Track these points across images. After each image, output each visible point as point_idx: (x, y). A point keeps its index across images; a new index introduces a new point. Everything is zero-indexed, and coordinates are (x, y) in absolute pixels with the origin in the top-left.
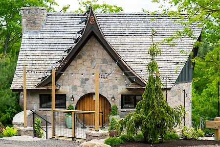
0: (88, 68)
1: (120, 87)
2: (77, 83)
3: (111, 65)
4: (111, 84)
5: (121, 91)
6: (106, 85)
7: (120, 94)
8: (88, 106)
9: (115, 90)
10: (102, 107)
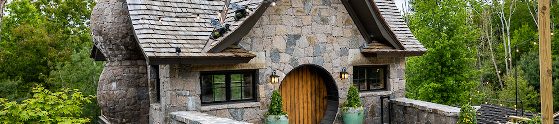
0: (299, 14)
1: (351, 51)
2: (280, 44)
3: (336, 8)
4: (337, 47)
5: (352, 59)
6: (329, 48)
7: (351, 65)
8: (288, 93)
9: (344, 57)
10: (311, 94)
